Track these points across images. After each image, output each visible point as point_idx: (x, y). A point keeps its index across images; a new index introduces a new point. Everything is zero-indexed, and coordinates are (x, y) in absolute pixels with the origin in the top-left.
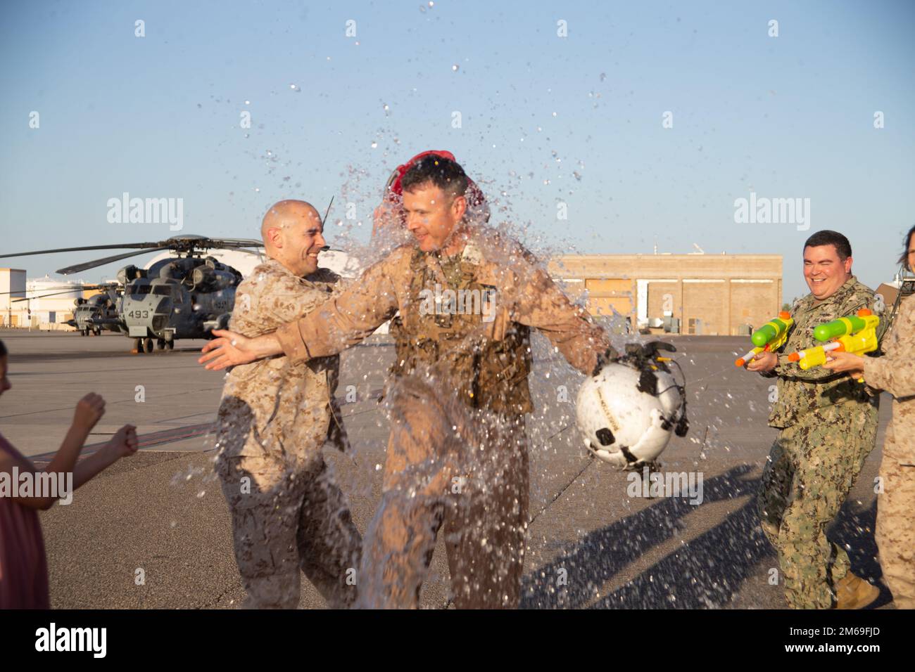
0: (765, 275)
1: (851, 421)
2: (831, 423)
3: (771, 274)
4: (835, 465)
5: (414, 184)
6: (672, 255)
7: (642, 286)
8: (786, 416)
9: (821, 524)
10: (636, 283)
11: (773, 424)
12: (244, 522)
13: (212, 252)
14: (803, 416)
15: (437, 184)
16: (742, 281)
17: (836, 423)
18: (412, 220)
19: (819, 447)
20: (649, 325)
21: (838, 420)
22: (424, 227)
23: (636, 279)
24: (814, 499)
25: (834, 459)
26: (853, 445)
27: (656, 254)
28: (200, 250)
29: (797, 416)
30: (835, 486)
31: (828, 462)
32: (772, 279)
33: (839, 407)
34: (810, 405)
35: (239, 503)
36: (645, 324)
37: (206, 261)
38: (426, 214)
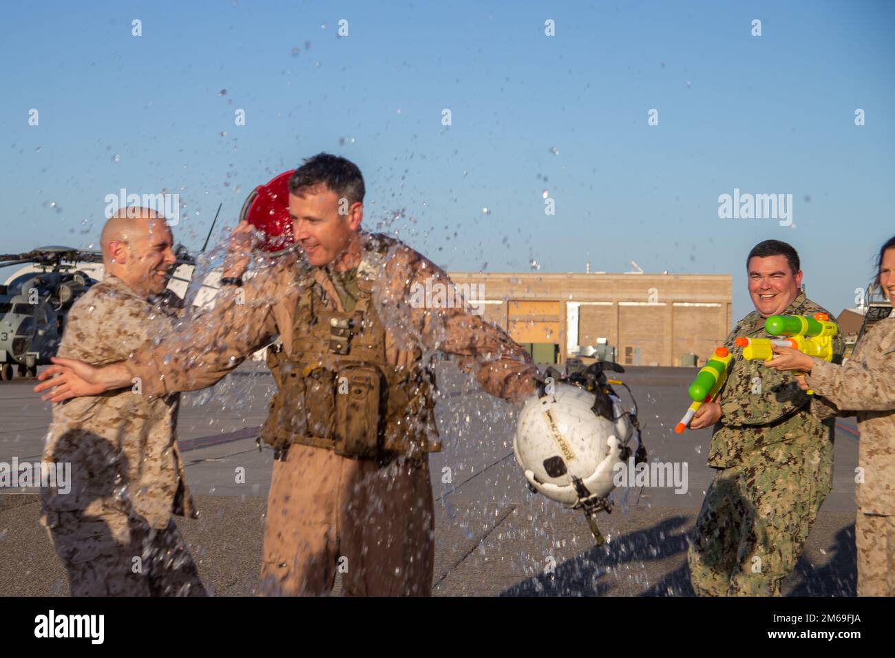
0: (713, 297)
1: (804, 462)
2: (781, 463)
3: (719, 297)
4: (789, 512)
5: (305, 187)
6: (607, 274)
7: (573, 308)
8: (728, 455)
9: (775, 581)
10: (566, 306)
11: (713, 464)
12: (83, 577)
13: (81, 266)
14: (748, 455)
15: (330, 187)
16: (686, 304)
17: (786, 463)
18: (301, 228)
19: (769, 493)
20: (580, 353)
21: (789, 461)
22: (314, 237)
23: (566, 301)
24: (766, 554)
25: (787, 506)
26: (808, 488)
27: (588, 272)
28: (68, 264)
29: (742, 454)
30: (790, 537)
31: (781, 510)
32: (719, 303)
33: (790, 444)
34: (756, 442)
35: (76, 556)
36: (576, 353)
37: (75, 276)
38: (316, 223)
